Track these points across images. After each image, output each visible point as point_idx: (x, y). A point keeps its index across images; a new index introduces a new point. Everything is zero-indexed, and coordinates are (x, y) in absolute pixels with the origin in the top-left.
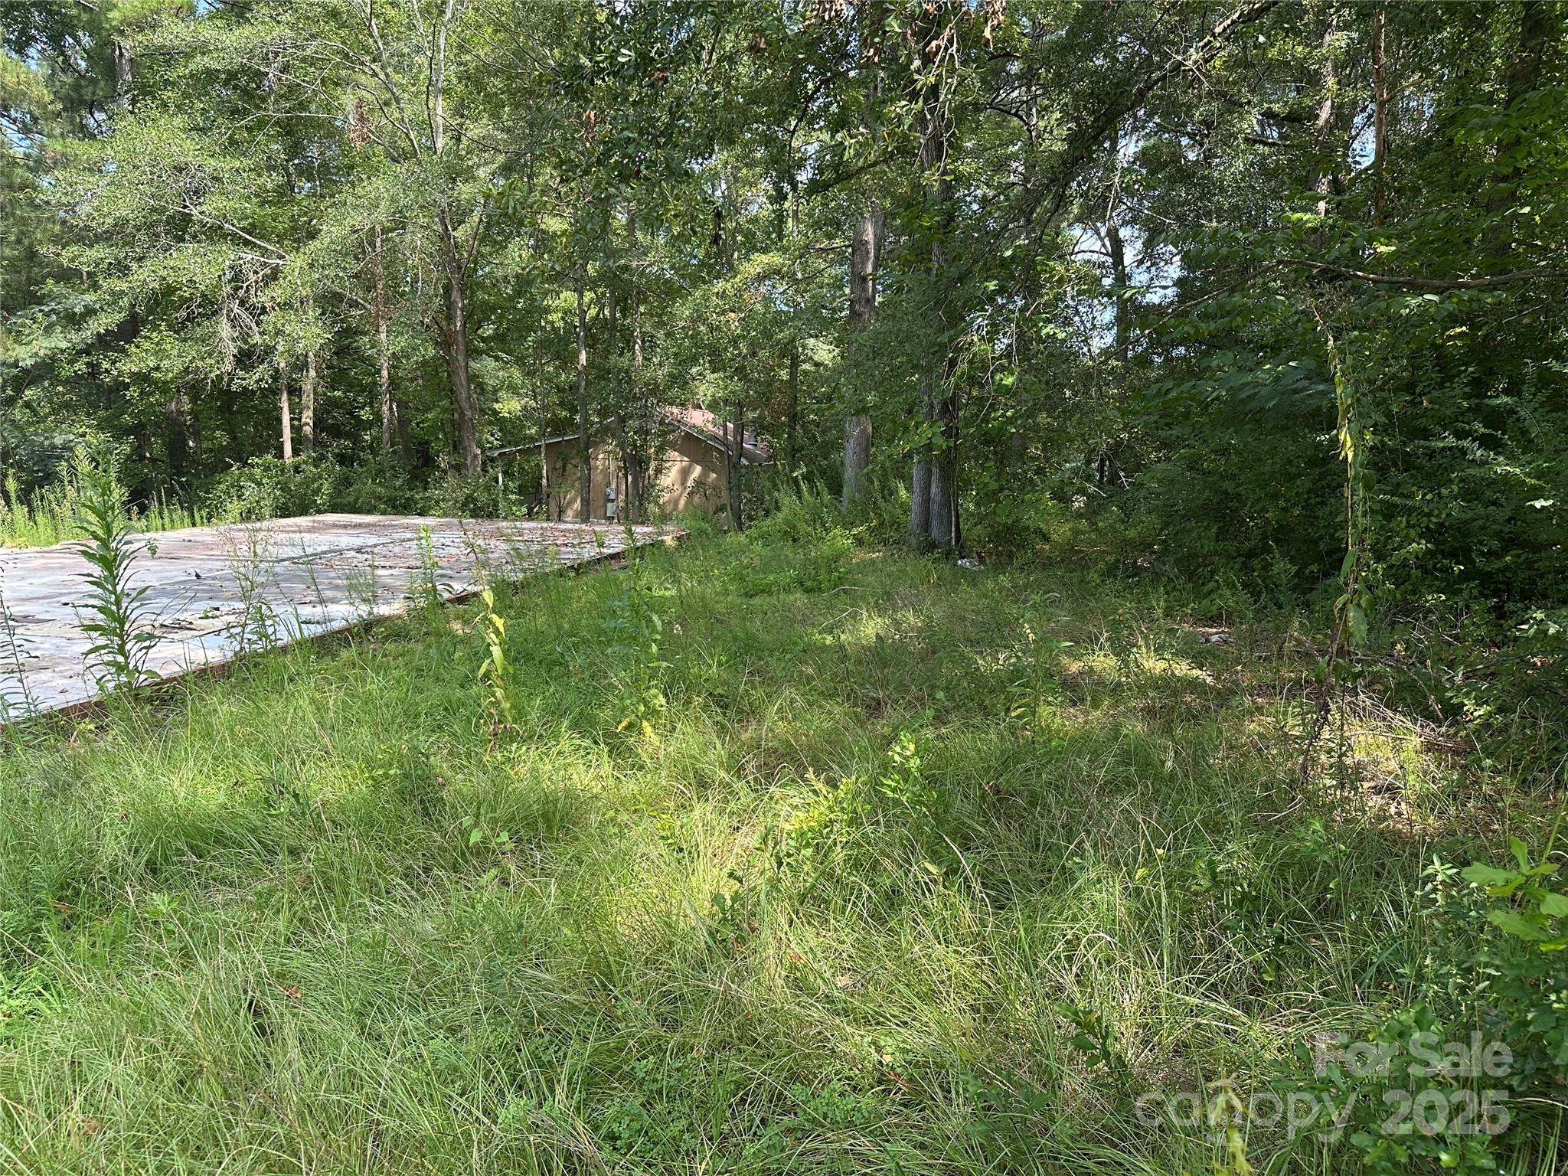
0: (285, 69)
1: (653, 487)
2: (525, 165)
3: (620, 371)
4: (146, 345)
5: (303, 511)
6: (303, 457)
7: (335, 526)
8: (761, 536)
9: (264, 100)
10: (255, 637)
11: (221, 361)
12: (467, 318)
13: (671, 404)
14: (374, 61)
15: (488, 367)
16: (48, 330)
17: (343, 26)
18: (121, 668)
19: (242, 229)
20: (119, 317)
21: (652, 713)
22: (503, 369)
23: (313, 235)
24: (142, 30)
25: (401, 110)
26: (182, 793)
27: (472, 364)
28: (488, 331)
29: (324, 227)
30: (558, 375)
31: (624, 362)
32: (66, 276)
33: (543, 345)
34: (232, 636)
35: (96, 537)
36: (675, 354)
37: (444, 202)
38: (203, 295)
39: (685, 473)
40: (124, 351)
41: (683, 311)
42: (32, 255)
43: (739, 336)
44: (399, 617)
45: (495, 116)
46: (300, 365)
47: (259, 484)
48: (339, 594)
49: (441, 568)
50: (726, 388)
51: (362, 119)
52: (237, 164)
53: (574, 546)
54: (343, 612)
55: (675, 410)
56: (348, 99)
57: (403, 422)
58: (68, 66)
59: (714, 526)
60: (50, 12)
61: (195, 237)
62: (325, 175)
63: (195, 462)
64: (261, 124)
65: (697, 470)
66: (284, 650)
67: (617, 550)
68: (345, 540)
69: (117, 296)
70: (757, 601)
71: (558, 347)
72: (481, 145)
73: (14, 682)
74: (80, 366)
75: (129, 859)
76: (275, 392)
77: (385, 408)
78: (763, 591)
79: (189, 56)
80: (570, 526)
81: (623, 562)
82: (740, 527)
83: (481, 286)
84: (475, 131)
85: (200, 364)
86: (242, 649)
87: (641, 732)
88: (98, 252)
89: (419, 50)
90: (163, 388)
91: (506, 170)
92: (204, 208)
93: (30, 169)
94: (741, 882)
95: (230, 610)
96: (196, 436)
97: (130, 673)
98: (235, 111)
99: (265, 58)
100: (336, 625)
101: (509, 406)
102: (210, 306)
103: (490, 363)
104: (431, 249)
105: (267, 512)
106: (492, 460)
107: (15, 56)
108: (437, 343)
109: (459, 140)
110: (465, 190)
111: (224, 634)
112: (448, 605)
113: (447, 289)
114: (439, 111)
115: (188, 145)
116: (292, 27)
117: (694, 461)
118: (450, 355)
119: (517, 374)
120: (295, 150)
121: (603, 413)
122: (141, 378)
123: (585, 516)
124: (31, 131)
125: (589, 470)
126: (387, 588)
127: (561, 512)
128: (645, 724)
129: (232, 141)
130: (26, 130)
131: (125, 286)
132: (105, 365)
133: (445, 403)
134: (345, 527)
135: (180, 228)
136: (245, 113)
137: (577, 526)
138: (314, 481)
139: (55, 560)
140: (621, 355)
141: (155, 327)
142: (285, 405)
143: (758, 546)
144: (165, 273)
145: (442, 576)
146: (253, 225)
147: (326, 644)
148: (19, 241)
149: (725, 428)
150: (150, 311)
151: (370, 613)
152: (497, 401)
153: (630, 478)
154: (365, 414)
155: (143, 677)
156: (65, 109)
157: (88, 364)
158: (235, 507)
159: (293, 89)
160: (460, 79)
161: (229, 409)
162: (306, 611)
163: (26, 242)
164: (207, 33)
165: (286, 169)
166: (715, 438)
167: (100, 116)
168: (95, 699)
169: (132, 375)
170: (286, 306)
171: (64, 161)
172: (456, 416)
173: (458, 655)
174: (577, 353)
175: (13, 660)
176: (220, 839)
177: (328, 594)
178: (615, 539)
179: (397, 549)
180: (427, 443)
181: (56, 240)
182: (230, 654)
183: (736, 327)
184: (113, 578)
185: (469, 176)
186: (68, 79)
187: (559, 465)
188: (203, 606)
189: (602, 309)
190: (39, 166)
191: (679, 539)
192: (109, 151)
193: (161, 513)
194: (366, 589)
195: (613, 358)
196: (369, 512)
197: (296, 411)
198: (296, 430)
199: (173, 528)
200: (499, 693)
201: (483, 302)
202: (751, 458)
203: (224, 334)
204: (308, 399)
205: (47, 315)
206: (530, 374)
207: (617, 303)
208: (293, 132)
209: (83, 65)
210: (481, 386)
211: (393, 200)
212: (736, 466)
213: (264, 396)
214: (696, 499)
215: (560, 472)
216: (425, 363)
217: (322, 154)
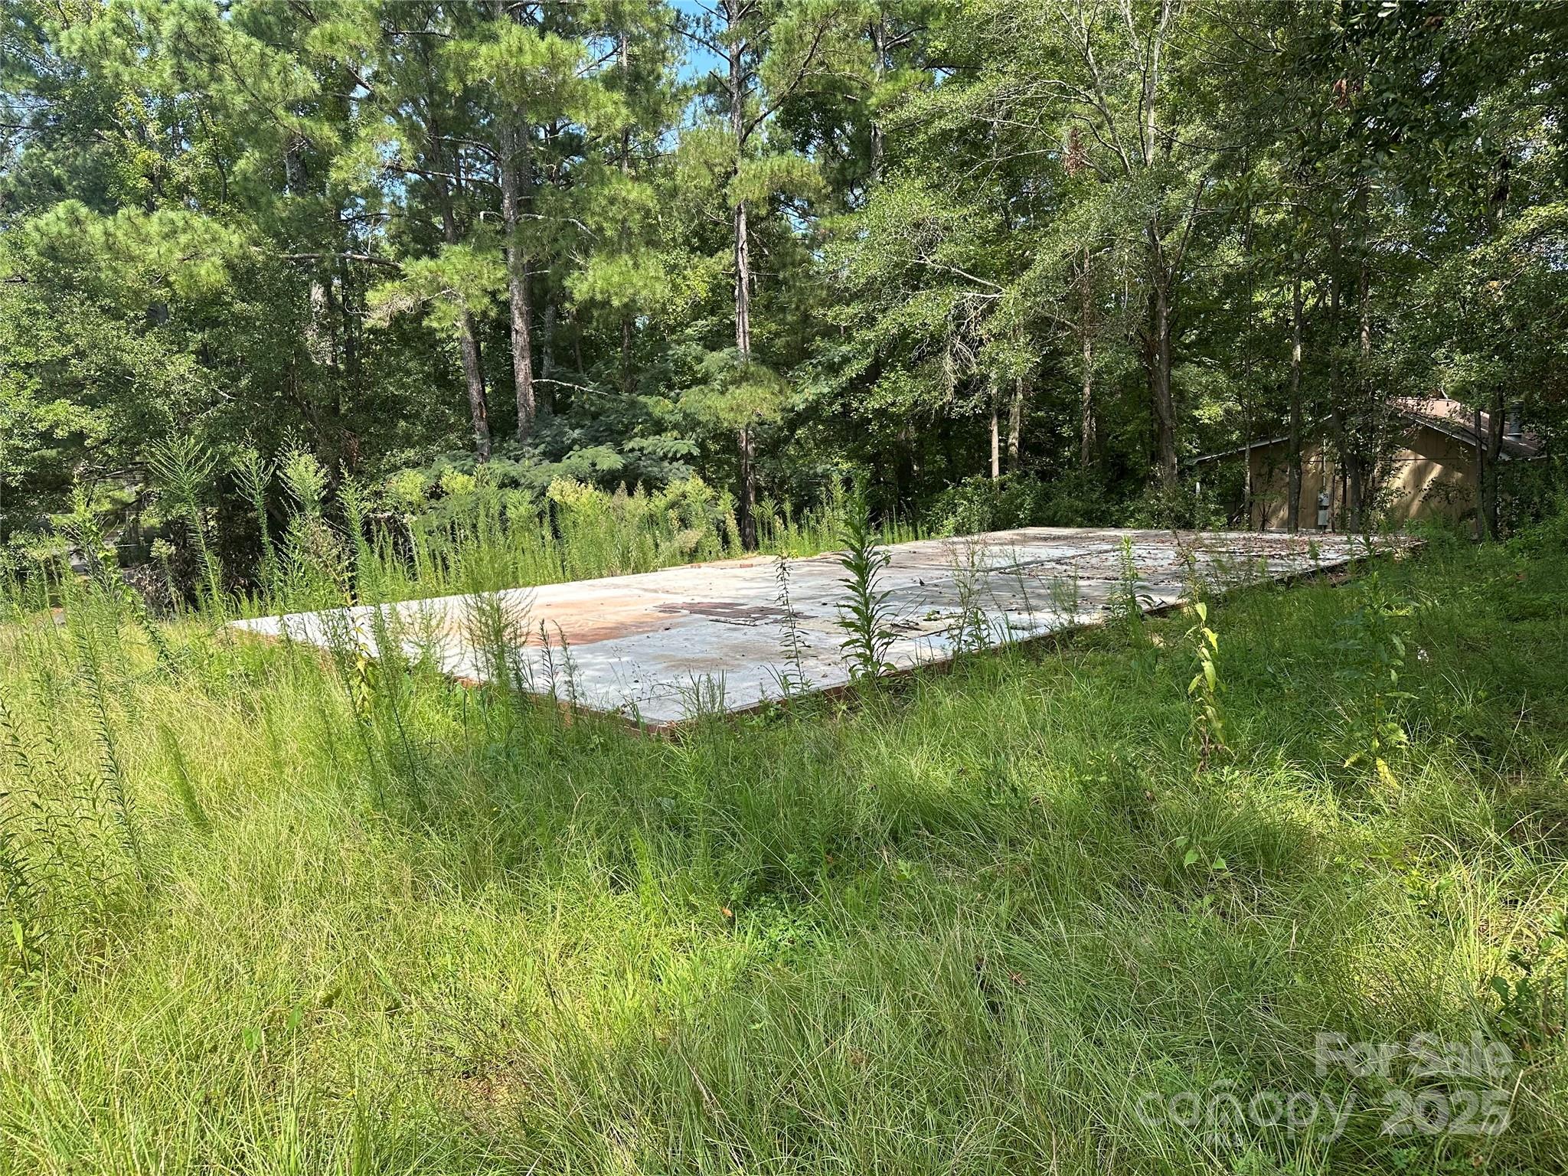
0: (1008, 115)
1: (1379, 489)
2: (1240, 159)
3: (1342, 363)
4: (886, 385)
5: (1006, 525)
6: (1009, 475)
7: (1036, 538)
8: (1528, 547)
9: (988, 148)
10: (970, 640)
11: (943, 393)
12: (1171, 327)
13: (1405, 395)
14: (1089, 87)
15: (1191, 375)
16: (816, 379)
17: (1061, 62)
18: (867, 660)
19: (965, 271)
20: (866, 362)
21: (1388, 751)
22: (1206, 373)
23: (1026, 265)
24: (892, 109)
25: (1113, 130)
26: (917, 772)
27: (1174, 372)
28: (1191, 336)
29: (1038, 257)
30: (1268, 374)
31: (1349, 352)
32: (830, 332)
33: (1254, 343)
34: (952, 637)
35: (853, 548)
36: (1414, 337)
37: (1154, 212)
38: (932, 336)
39: (1419, 474)
40: (869, 391)
41: (1426, 286)
42: (806, 318)
43: (1501, 308)
44: (1098, 627)
45: (1209, 113)
46: (1009, 390)
47: (971, 501)
48: (1041, 603)
49: (1140, 579)
50: (1482, 370)
51: (1076, 147)
52: (965, 211)
53: (1281, 557)
54: (1046, 620)
55: (1411, 402)
56: (1063, 131)
57: (1101, 435)
58: (836, 153)
59: (1460, 535)
60: (825, 112)
61: (927, 284)
62: (1038, 209)
63: (917, 485)
64: (985, 171)
65: (1437, 470)
66: (995, 652)
67: (1333, 562)
68: (1045, 552)
69: (866, 344)
70: (1525, 626)
71: (1270, 345)
72: (1193, 148)
73: (793, 666)
74: (837, 407)
75: (877, 826)
76: (986, 417)
77: (1086, 424)
78: (1534, 615)
79: (928, 123)
80: (1277, 536)
81: (1343, 577)
82: (1496, 536)
83: (1187, 292)
84: (1187, 133)
85: (926, 397)
86: (960, 649)
87: (1373, 770)
88: (856, 309)
89: (1132, 67)
90: (896, 419)
91: (1218, 169)
92: (936, 257)
93: (808, 247)
94: (1528, 969)
95: (950, 613)
96: (921, 461)
97: (873, 665)
98: (963, 164)
99: (991, 110)
100: (1042, 631)
101: (1209, 412)
102: (937, 344)
103: (1193, 369)
104: (1138, 261)
105: (976, 526)
106: (1190, 468)
107: (799, 154)
108: (1140, 355)
109: (1169, 148)
110: (1174, 197)
111: (945, 635)
112: (1147, 616)
113: (1153, 300)
114: (1151, 123)
115: (926, 202)
116: (1016, 74)
117: (1432, 458)
118: (1153, 365)
119: (1222, 379)
120: (1013, 189)
121: (1319, 410)
122: (880, 413)
123: (1292, 524)
124: (808, 215)
125: (1300, 474)
126: (1085, 598)
127: (1265, 521)
128: (1380, 762)
129: (962, 192)
130: (804, 215)
131: (871, 335)
132: (855, 405)
133: (1145, 414)
134: (1045, 539)
135: (915, 278)
136: (971, 163)
137: (1286, 536)
138: (1018, 496)
139: (818, 568)
140: (1345, 344)
141: (893, 368)
142: (995, 429)
143: (1523, 560)
144: (901, 320)
145: (1142, 587)
146: (975, 266)
147: (1033, 649)
148: (797, 308)
149: (1478, 418)
150: (890, 355)
151: (1071, 622)
152: (1197, 408)
153: (1349, 481)
154: (1066, 431)
155: (883, 669)
156: (833, 191)
157: (843, 405)
158: (950, 522)
159: (1015, 131)
160: (1172, 86)
161: (947, 435)
162: (1013, 617)
163: (802, 308)
164: (945, 98)
165: (1005, 209)
166: (1463, 430)
167: (858, 191)
168: (848, 684)
169: (875, 411)
170: (999, 336)
171: (832, 235)
172: (1155, 426)
173: (1159, 667)
174: (1290, 350)
175: (793, 648)
176: (949, 820)
177: (1033, 602)
178: (1334, 550)
179: (1094, 561)
180: (1125, 455)
181: (823, 303)
182: (950, 653)
183: (1499, 298)
184: (863, 582)
185: (1179, 181)
186: (835, 165)
187: (1265, 470)
188: (927, 609)
189: (1322, 298)
190: (814, 243)
191: (1413, 550)
192: (865, 220)
193: (892, 528)
194: (1066, 598)
195: (1334, 350)
196: (1067, 525)
197: (1004, 433)
198: (1004, 450)
199: (901, 541)
200: (1210, 711)
201: (1188, 308)
202: (1513, 451)
203: (948, 368)
204: (1015, 421)
205: (815, 366)
206: (1235, 377)
207: (1341, 290)
208: (1011, 173)
209: (846, 150)
210: (1182, 395)
211: (1103, 220)
212: (1492, 463)
213: (977, 421)
214: (1434, 503)
215: (1266, 478)
216: (1128, 376)
217: (1036, 188)
